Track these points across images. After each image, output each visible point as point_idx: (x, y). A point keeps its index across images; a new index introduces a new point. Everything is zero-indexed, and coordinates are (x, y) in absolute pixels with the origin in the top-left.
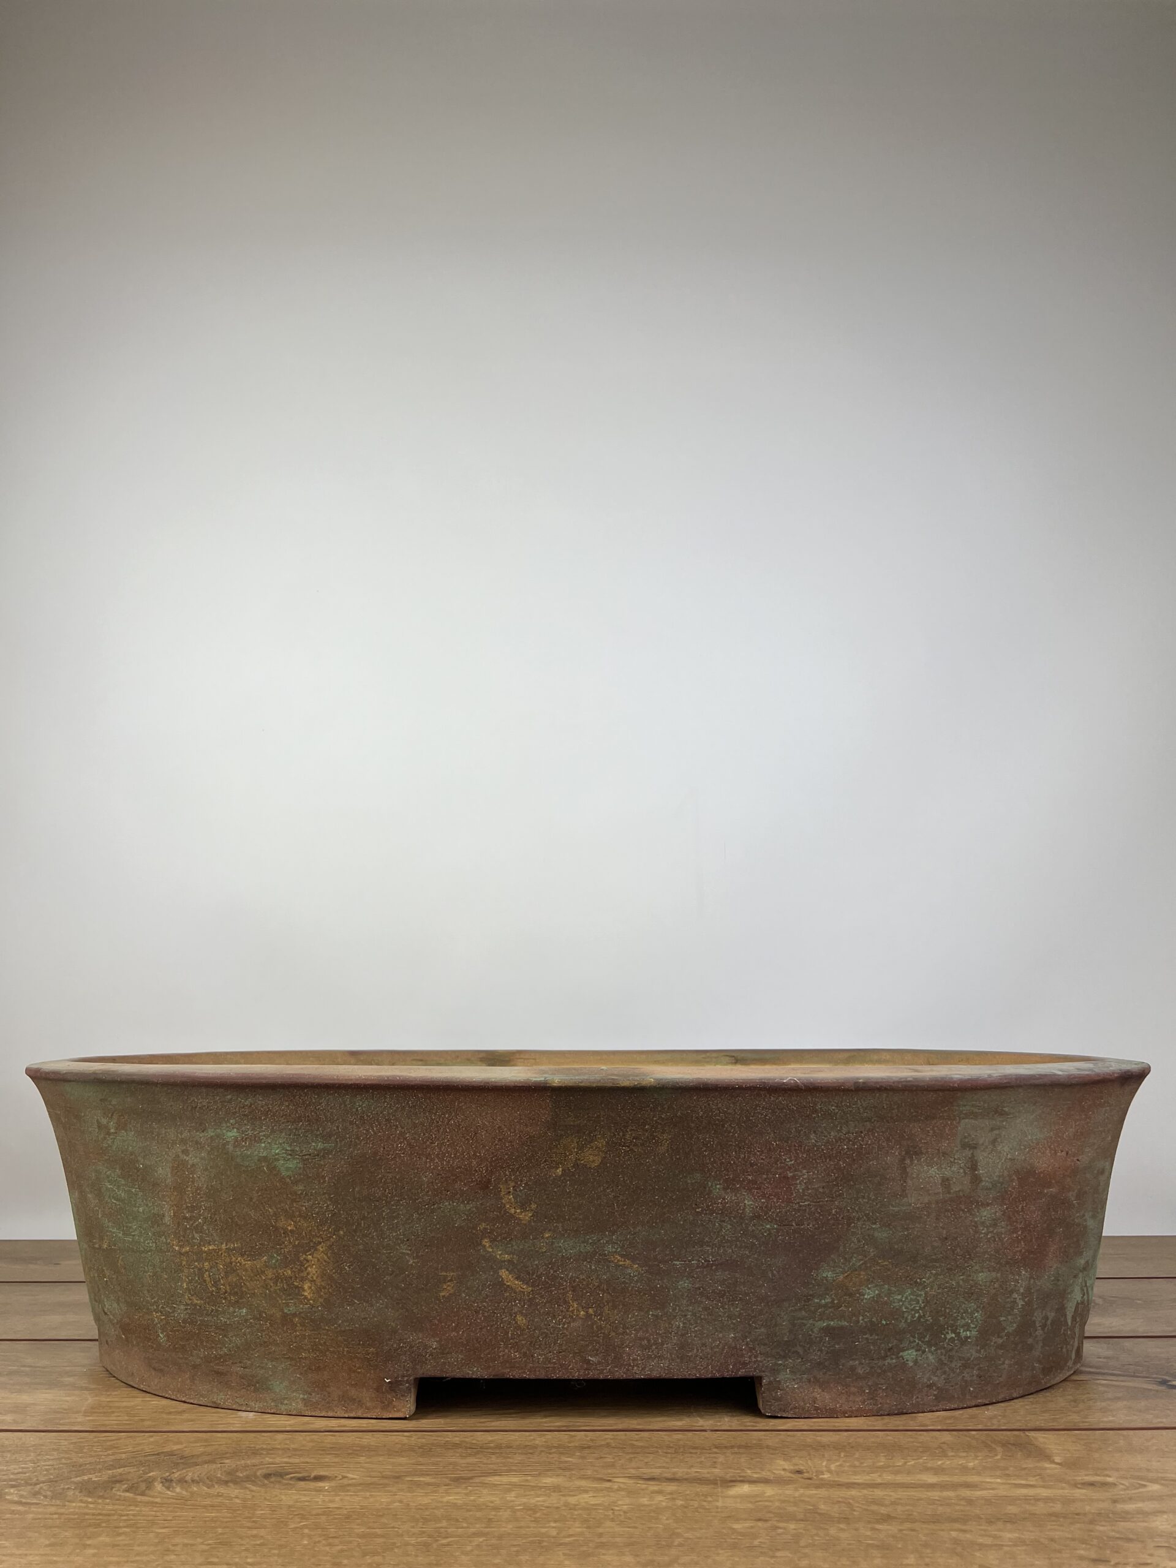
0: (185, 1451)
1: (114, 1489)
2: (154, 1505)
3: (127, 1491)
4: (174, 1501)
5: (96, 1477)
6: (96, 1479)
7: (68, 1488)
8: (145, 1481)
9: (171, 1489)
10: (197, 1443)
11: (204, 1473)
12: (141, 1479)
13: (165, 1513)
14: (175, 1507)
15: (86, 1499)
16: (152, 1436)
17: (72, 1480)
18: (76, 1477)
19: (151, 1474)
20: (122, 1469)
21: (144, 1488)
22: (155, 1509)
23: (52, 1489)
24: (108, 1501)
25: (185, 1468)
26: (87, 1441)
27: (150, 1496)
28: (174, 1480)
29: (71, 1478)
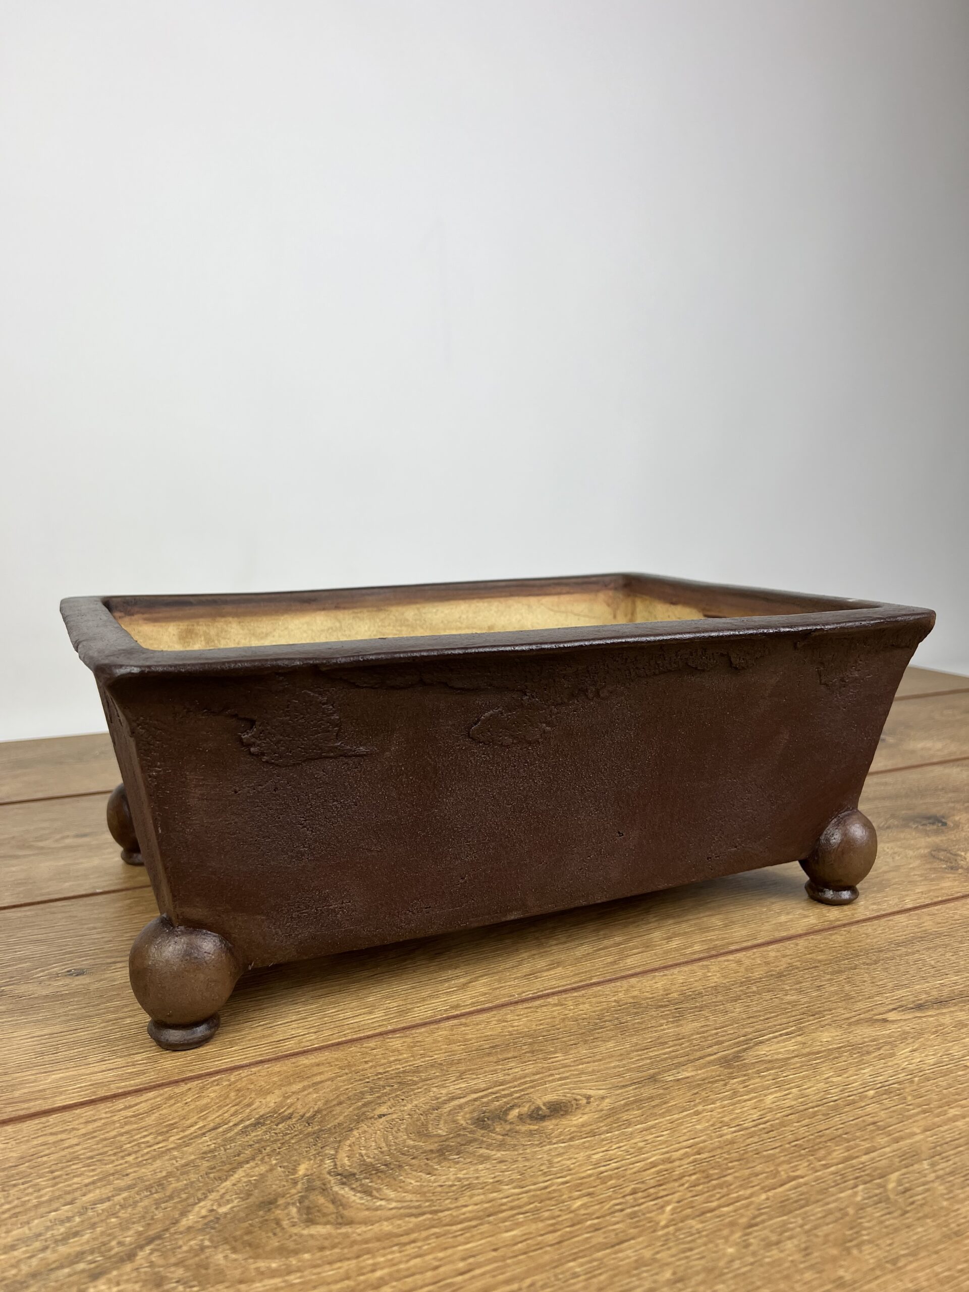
0: (292, 1104)
1: (285, 1223)
2: (396, 1240)
3: (310, 1222)
4: (413, 1220)
5: (220, 1205)
6: (223, 1210)
7: (202, 1248)
8: (310, 1189)
9: (375, 1193)
10: (290, 1084)
11: (384, 1145)
12: (299, 1186)
13: (441, 1255)
14: (438, 1236)
15: (262, 1264)
16: (203, 1088)
17: (185, 1223)
18: (184, 1214)
19: (302, 1170)
20: (240, 1173)
21: (331, 1206)
22: (410, 1250)
23: (173, 1260)
24: (307, 1256)
25: (340, 1141)
26: (105, 1124)
27: (365, 1222)
28: (355, 1171)
29: (176, 1222)
